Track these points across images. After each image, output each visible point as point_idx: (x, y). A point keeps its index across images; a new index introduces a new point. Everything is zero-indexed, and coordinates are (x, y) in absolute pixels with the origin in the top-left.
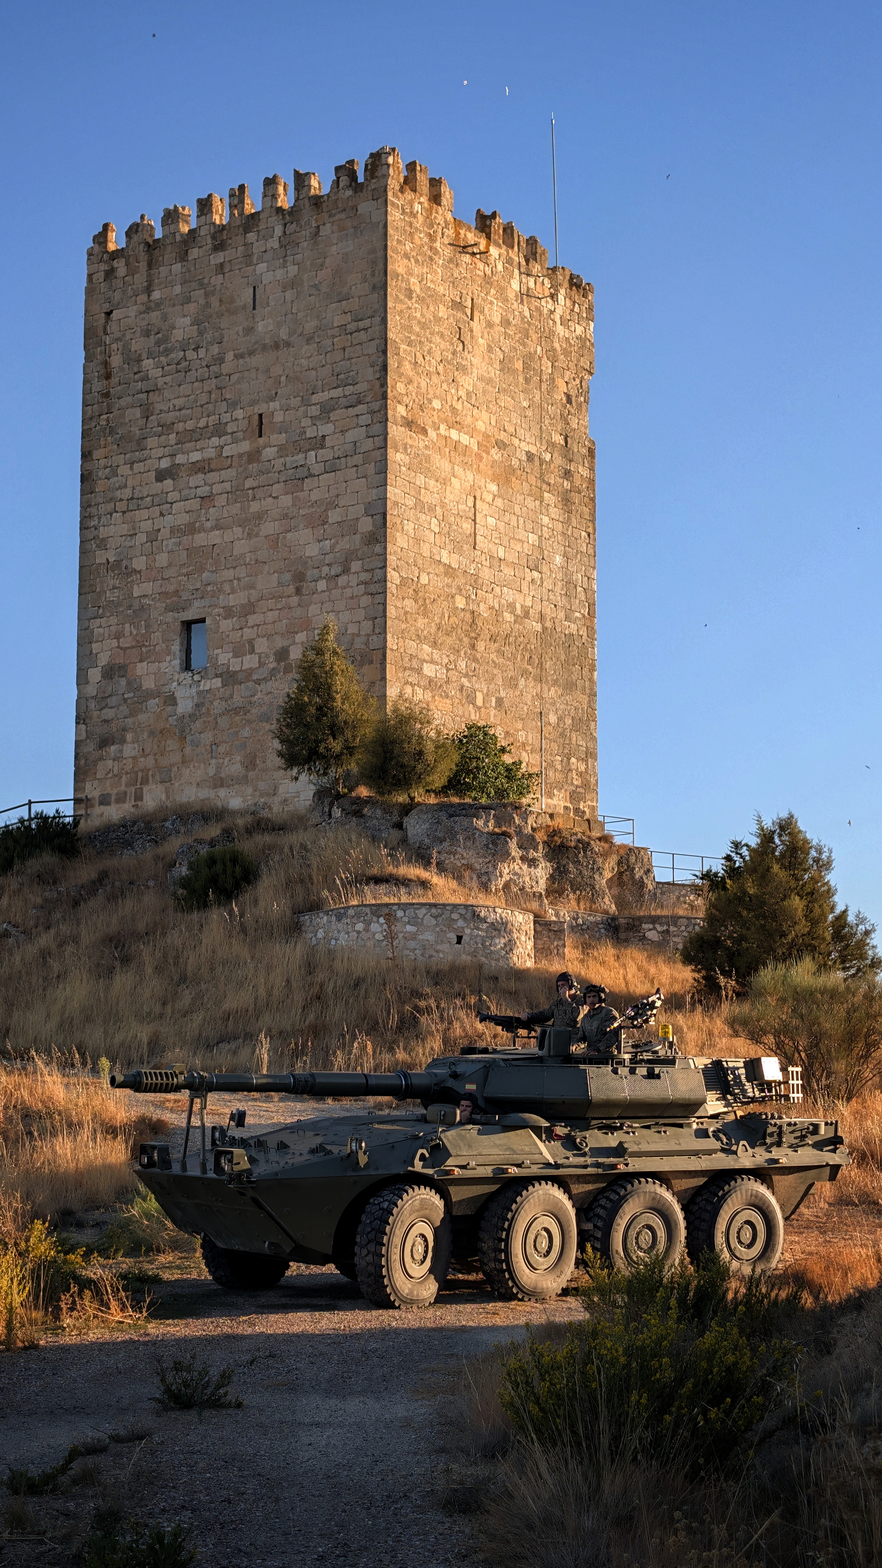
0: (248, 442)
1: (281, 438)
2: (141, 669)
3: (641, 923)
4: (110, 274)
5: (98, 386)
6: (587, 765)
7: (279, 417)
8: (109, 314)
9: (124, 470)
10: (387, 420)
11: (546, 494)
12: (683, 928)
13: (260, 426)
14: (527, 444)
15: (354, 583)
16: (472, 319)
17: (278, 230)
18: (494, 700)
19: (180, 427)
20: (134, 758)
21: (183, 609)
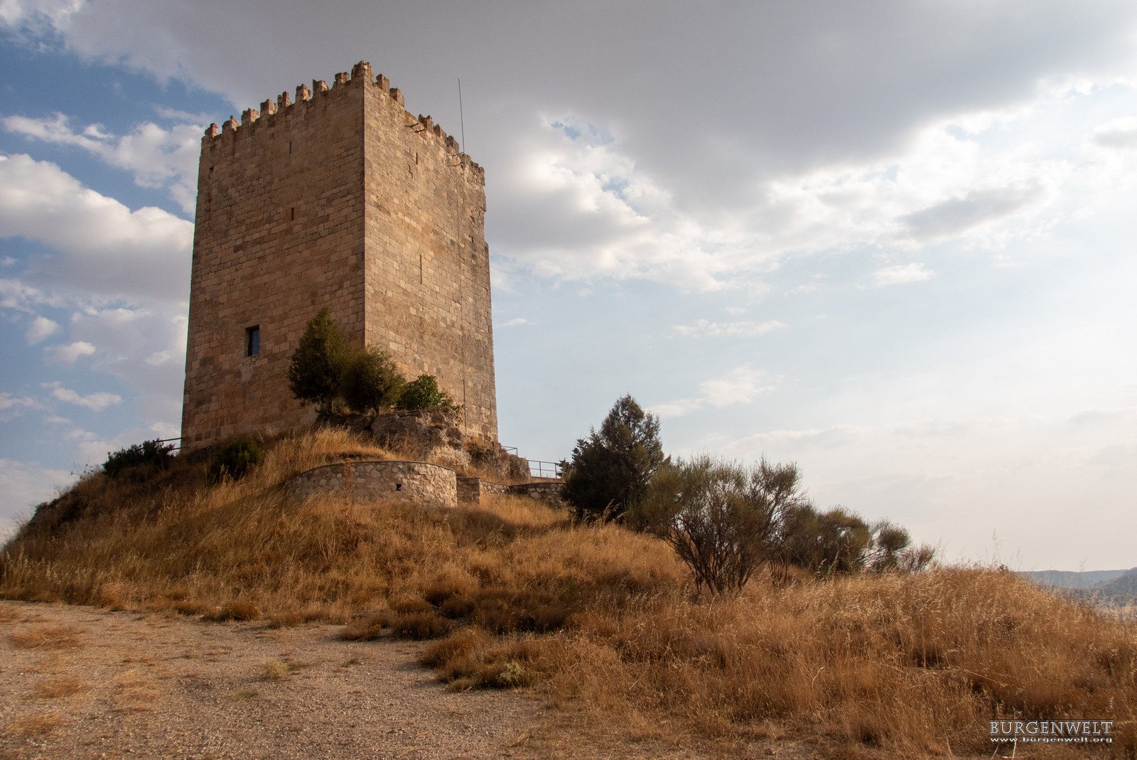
0: (285, 224)
1: (305, 219)
2: (222, 358)
3: (528, 488)
4: (213, 148)
5: (204, 206)
6: (491, 412)
7: (303, 208)
8: (212, 169)
9: (217, 249)
10: (364, 201)
11: (462, 264)
12: (554, 489)
13: (293, 214)
14: (450, 236)
15: (345, 294)
16: (417, 163)
17: (304, 111)
18: (435, 369)
19: (248, 221)
20: (216, 411)
21: (247, 321)
